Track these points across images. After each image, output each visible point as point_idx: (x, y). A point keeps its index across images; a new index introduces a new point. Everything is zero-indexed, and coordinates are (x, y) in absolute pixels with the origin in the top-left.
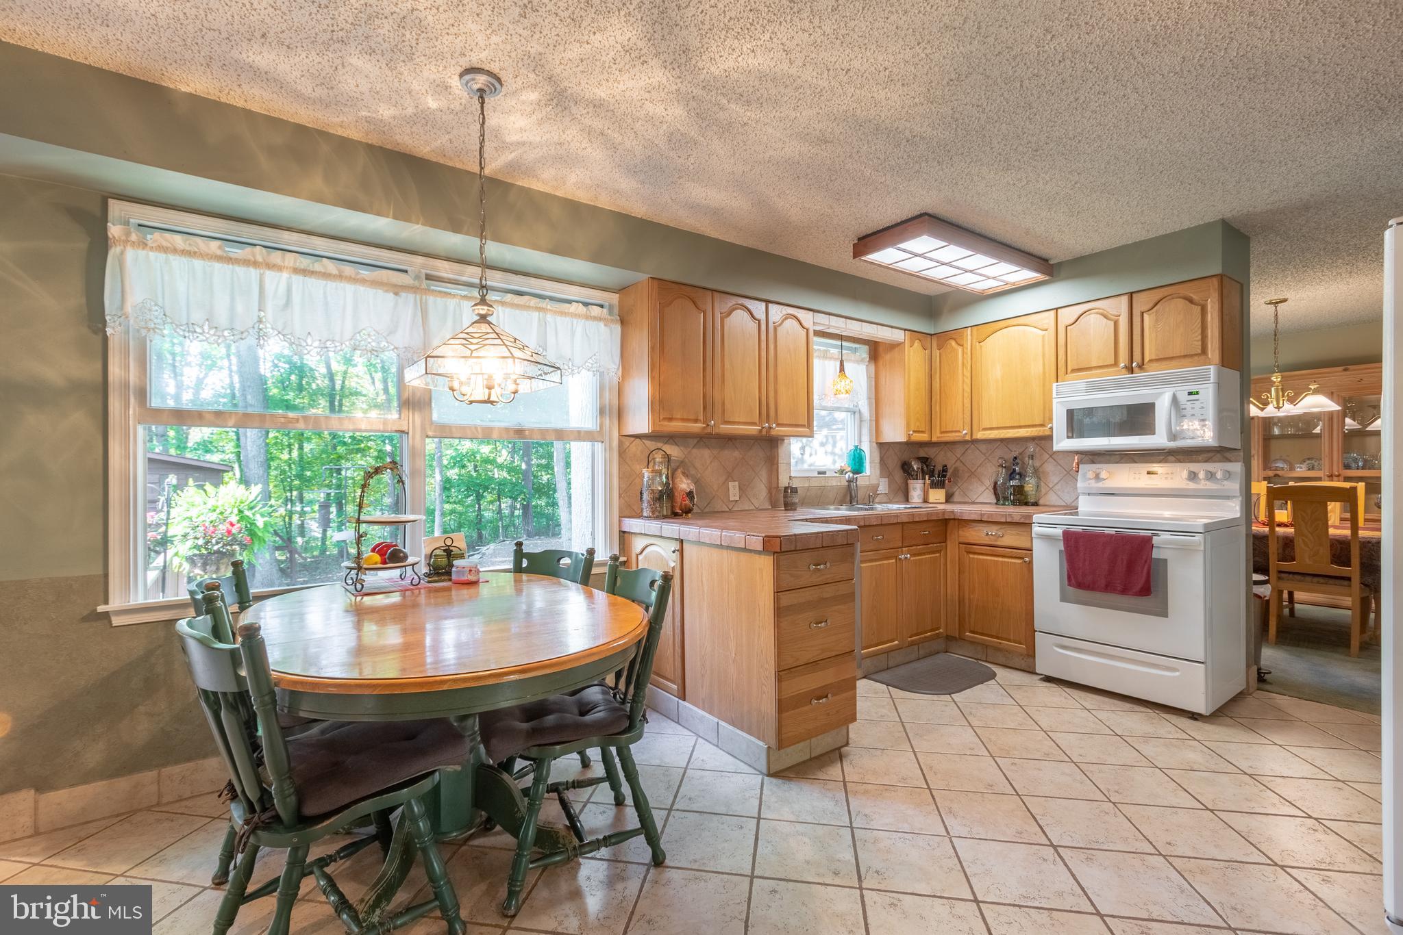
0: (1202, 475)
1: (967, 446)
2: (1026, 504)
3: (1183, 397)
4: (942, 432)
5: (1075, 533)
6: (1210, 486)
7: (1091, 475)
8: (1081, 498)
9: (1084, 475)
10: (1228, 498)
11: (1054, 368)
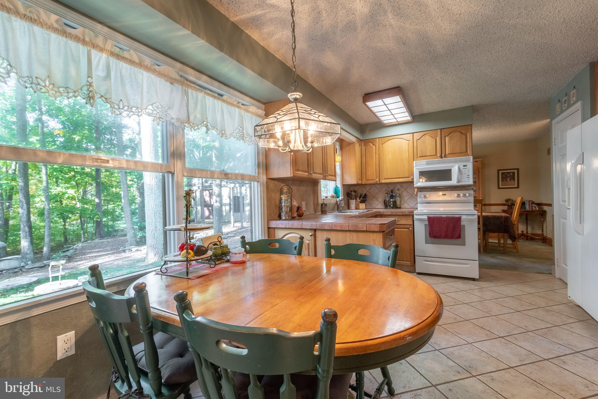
0: (461, 195)
1: (371, 186)
2: (397, 208)
3: (462, 167)
4: (366, 180)
5: (432, 217)
6: (464, 199)
7: (423, 196)
8: (419, 205)
9: (420, 196)
10: (469, 203)
11: (412, 155)
